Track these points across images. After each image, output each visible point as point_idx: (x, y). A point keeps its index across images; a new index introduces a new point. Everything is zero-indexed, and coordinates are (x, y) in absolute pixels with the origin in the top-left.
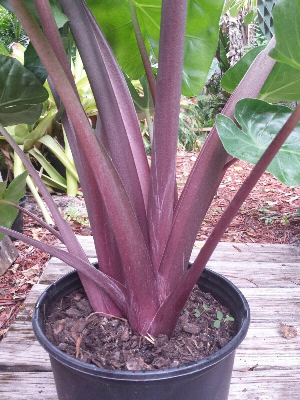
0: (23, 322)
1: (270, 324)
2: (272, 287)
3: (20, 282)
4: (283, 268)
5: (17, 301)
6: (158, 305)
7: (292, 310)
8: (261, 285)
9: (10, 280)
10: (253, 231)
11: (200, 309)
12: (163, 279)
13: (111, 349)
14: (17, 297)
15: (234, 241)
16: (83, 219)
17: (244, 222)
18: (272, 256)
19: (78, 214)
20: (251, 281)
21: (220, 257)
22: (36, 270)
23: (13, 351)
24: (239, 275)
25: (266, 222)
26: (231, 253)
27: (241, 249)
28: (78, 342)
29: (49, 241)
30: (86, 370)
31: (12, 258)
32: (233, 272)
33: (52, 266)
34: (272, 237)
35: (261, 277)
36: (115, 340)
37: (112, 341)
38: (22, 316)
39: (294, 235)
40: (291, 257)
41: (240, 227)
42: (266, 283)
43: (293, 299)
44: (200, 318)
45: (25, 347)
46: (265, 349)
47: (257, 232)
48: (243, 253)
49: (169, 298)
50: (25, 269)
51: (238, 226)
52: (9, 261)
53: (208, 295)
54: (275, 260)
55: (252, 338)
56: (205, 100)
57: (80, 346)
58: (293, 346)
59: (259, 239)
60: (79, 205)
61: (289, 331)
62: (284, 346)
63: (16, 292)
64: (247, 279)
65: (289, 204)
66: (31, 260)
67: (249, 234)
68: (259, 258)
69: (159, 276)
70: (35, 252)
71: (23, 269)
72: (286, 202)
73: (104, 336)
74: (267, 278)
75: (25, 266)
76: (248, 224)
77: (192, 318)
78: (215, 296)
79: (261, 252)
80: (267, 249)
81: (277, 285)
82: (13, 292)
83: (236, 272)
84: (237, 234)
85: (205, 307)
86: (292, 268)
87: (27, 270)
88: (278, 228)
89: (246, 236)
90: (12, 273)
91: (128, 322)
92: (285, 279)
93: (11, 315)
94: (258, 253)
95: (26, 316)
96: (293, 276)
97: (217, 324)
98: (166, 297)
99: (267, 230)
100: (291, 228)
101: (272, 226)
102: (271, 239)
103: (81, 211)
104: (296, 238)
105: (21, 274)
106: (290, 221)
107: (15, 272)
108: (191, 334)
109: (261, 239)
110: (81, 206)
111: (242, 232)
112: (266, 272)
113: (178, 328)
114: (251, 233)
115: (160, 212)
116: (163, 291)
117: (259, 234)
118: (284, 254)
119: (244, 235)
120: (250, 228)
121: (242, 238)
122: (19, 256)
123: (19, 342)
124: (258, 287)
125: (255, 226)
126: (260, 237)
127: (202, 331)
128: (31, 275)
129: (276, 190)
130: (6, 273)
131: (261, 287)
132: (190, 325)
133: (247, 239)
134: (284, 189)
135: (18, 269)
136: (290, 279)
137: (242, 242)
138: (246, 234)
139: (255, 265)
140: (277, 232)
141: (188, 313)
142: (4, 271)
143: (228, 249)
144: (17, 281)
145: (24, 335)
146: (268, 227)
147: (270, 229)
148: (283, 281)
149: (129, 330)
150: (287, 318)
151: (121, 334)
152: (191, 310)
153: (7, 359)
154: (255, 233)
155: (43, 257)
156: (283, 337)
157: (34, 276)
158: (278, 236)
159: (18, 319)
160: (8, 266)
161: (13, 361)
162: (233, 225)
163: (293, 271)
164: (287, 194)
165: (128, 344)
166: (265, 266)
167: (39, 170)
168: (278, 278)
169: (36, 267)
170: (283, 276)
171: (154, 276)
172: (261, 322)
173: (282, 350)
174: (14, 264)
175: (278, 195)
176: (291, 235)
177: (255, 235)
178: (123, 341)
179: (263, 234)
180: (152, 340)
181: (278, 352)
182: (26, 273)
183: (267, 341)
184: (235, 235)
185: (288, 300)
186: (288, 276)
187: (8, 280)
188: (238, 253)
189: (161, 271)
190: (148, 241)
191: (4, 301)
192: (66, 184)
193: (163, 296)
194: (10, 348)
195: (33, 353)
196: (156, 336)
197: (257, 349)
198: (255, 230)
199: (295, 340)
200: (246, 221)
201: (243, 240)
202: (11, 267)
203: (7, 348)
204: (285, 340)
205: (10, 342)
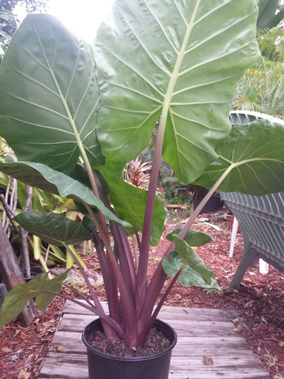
0: (54, 353)
1: (199, 358)
2: (204, 337)
3: (43, 331)
4: (213, 325)
5: (43, 342)
6: (137, 334)
7: (214, 350)
8: (197, 335)
9: (36, 329)
10: (198, 299)
11: (156, 338)
12: (140, 322)
13: (118, 352)
14: (44, 340)
15: (184, 306)
16: (79, 287)
17: (193, 292)
18: (207, 317)
19: (75, 282)
20: (192, 332)
21: (174, 317)
22: (53, 323)
23: (51, 368)
24: (184, 329)
25: (208, 293)
26: (182, 314)
27: (188, 311)
28: (104, 349)
29: (56, 303)
30: (110, 357)
31: (34, 315)
32: (181, 327)
33: (65, 320)
34: (210, 304)
35: (198, 330)
36: (119, 349)
37: (117, 349)
38: (52, 349)
39: (225, 303)
40: (220, 318)
41: (190, 296)
42: (201, 334)
43: (215, 344)
44: (156, 342)
45: (58, 366)
46: (194, 370)
47: (200, 300)
48: (189, 315)
49: (143, 330)
50: (44, 322)
51: (188, 295)
52: (32, 316)
53: (161, 333)
54: (209, 320)
55: (188, 365)
56: (172, 181)
57: (105, 351)
58: (210, 369)
59: (201, 305)
60: (75, 275)
61: (209, 360)
62: (205, 369)
63: (42, 337)
64: (189, 332)
65: (226, 279)
66: (47, 316)
67: (195, 301)
68: (199, 318)
69: (139, 321)
70: (49, 311)
71: (43, 322)
72: (224, 278)
73: (114, 348)
74: (202, 331)
75: (44, 320)
76: (195, 294)
77: (152, 342)
78: (164, 333)
79: (201, 314)
80: (205, 312)
81: (207, 336)
82: (40, 336)
83: (183, 327)
84: (187, 301)
85: (158, 337)
86: (218, 325)
87: (46, 323)
88: (215, 297)
89: (193, 302)
90: (35, 324)
91: (124, 342)
92: (213, 332)
93: (42, 350)
94: (199, 315)
95: (55, 350)
96: (218, 330)
97: (163, 344)
98: (141, 330)
99: (207, 299)
100: (224, 298)
101: (211, 296)
102: (210, 305)
103: (76, 281)
104: (226, 305)
105: (42, 325)
106: (224, 293)
107: (37, 324)
108: (151, 347)
109: (203, 305)
110: (77, 277)
111: (190, 300)
112: (202, 327)
113: (145, 345)
114: (197, 301)
115: (140, 294)
116: (140, 328)
117: (202, 302)
118: (215, 316)
119: (192, 302)
120: (196, 297)
121: (190, 304)
122: (38, 313)
123: (54, 364)
124: (195, 336)
125: (200, 295)
126: (202, 304)
127: (156, 346)
128: (49, 326)
129: (219, 267)
130: (31, 324)
131: (197, 336)
132: (151, 344)
133: (193, 305)
134: (225, 266)
135: (39, 322)
136: (216, 332)
137: (189, 307)
138: (193, 301)
139: (195, 323)
140: (214, 300)
141: (150, 340)
142: (30, 323)
143: (180, 312)
144: (41, 330)
145: (55, 360)
146: (208, 297)
147: (210, 298)
148: (212, 333)
149: (125, 345)
150: (209, 354)
151: (122, 347)
152: (152, 338)
153: (49, 372)
154: (199, 301)
155: (55, 314)
156: (206, 364)
157: (51, 327)
158: (215, 303)
159: (50, 351)
160: (32, 320)
161: (52, 373)
162: (185, 295)
163: (219, 327)
164: (226, 271)
165: (125, 351)
166: (201, 323)
167: (47, 248)
168: (209, 331)
169: (52, 321)
170: (212, 330)
171: (137, 321)
172: (194, 356)
173: (204, 371)
174: (35, 318)
175: (220, 271)
176: (223, 302)
177: (199, 302)
178: (122, 350)
179: (205, 302)
180: (134, 349)
181: (201, 372)
182: (45, 324)
183: (196, 366)
184: (185, 302)
185: (212, 344)
186: (215, 330)
187: (34, 329)
188: (185, 315)
189: (139, 319)
190: (135, 305)
191: (35, 342)
192: (65, 259)
193: (140, 330)
194: (49, 366)
195: (63, 369)
196: (136, 347)
197: (189, 370)
198: (199, 298)
199: (211, 366)
200: (194, 292)
201: (190, 306)
202: (34, 321)
203: (47, 366)
204: (206, 366)
205: (48, 363)
